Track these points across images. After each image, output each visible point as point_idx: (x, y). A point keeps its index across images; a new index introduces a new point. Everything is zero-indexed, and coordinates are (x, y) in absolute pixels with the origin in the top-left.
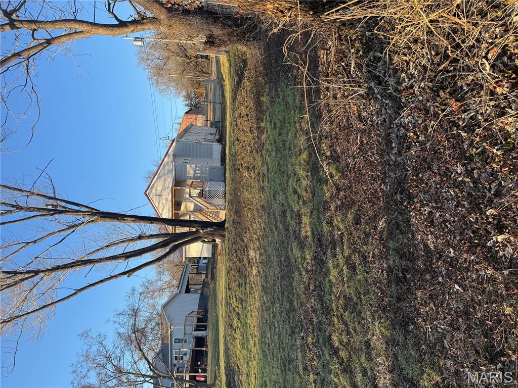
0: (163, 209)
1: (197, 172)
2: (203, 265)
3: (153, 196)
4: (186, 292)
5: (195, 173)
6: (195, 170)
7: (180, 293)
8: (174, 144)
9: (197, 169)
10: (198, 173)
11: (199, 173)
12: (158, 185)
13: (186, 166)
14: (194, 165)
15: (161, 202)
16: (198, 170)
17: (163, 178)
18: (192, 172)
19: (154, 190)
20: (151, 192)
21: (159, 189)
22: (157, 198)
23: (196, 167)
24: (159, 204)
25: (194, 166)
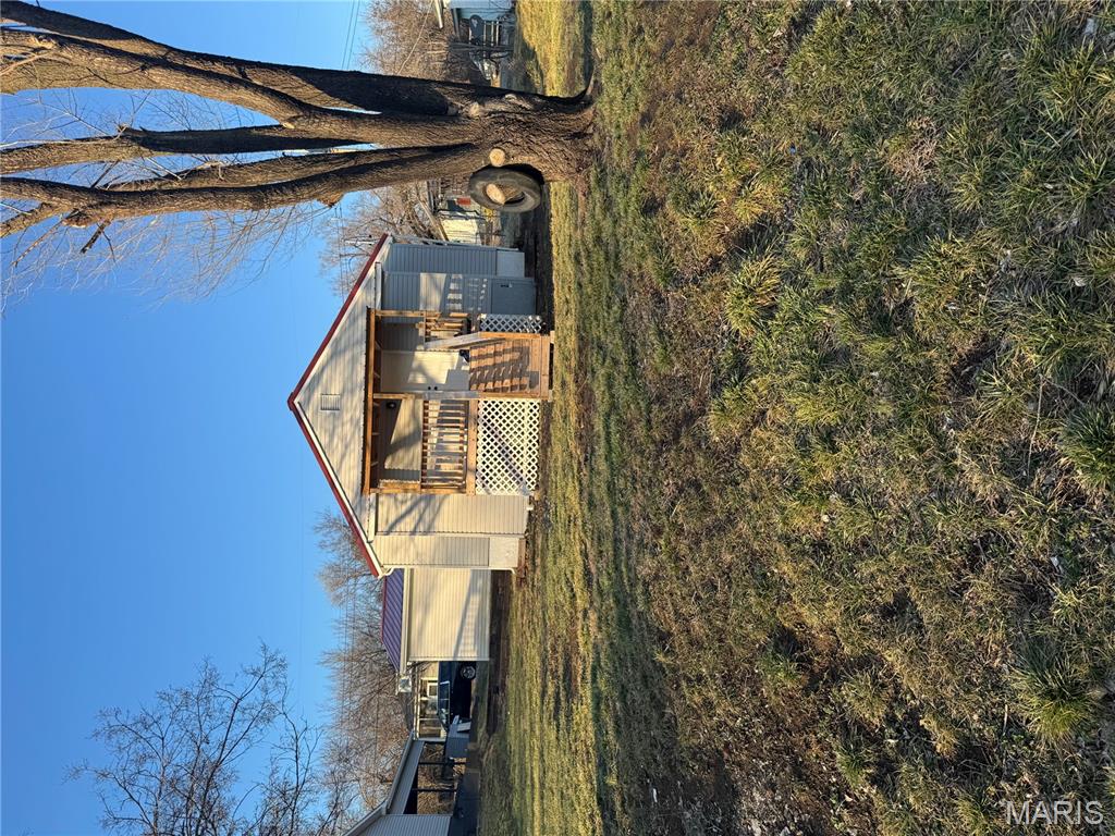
0: (343, 456)
1: (451, 296)
2: (458, 736)
3: (315, 413)
4: (406, 812)
5: (444, 301)
6: (447, 290)
7: (388, 812)
8: (385, 249)
9: (452, 286)
10: (455, 301)
11: (458, 301)
12: (331, 379)
13: (418, 277)
14: (444, 275)
15: (339, 430)
16: (454, 292)
17: (348, 356)
18: (436, 299)
19: (317, 395)
20: (309, 400)
21: (336, 389)
22: (327, 417)
23: (448, 281)
24: (332, 436)
25: (441, 277)
